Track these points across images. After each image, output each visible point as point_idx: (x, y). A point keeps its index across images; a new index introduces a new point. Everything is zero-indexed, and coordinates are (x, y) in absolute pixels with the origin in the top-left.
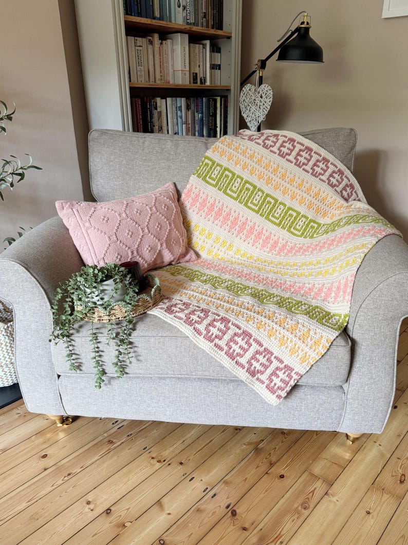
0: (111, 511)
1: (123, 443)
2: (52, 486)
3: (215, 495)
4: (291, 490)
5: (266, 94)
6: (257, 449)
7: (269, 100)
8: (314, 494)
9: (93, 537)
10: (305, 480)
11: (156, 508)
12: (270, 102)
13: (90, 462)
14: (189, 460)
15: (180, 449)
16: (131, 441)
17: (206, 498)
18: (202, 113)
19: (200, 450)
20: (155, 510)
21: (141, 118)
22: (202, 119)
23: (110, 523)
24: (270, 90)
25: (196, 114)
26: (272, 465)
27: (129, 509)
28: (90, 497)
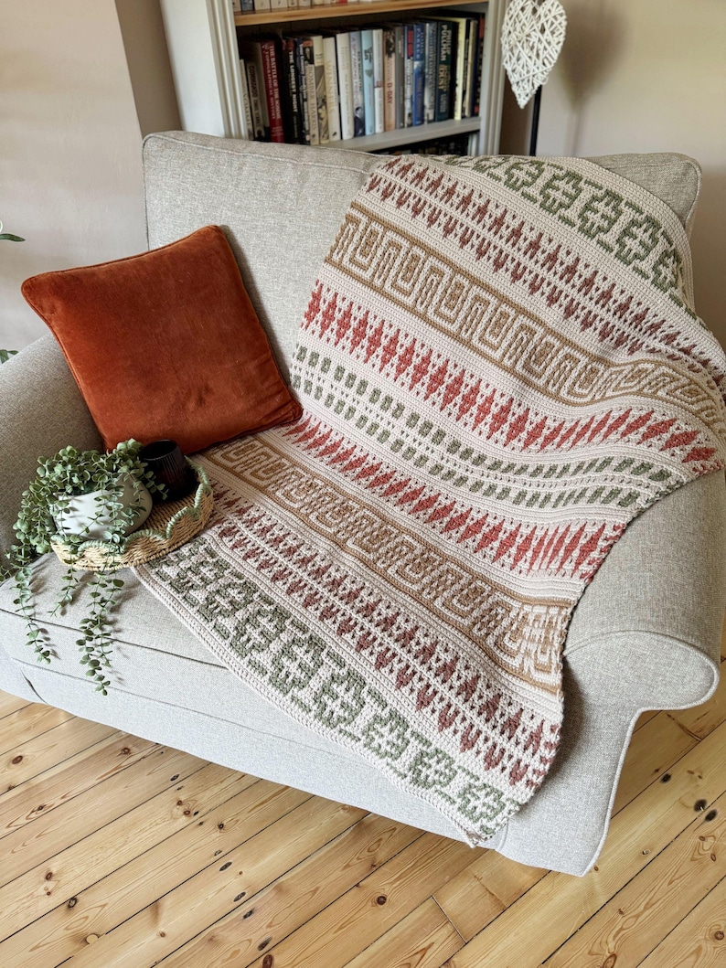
0: (76, 902)
1: (144, 757)
2: (8, 826)
3: (251, 912)
4: (385, 936)
5: (552, 24)
6: (360, 825)
7: (556, 40)
8: (426, 956)
9: (31, 950)
10: (419, 919)
11: (146, 916)
12: (559, 43)
13: (81, 789)
14: (237, 821)
15: (231, 793)
16: (159, 755)
17: (234, 915)
18: (423, 58)
19: (262, 803)
20: (145, 918)
21: (276, 84)
22: (421, 74)
23: (67, 929)
24: (561, 15)
25: (408, 63)
26: (374, 867)
27: (105, 905)
28: (54, 866)
